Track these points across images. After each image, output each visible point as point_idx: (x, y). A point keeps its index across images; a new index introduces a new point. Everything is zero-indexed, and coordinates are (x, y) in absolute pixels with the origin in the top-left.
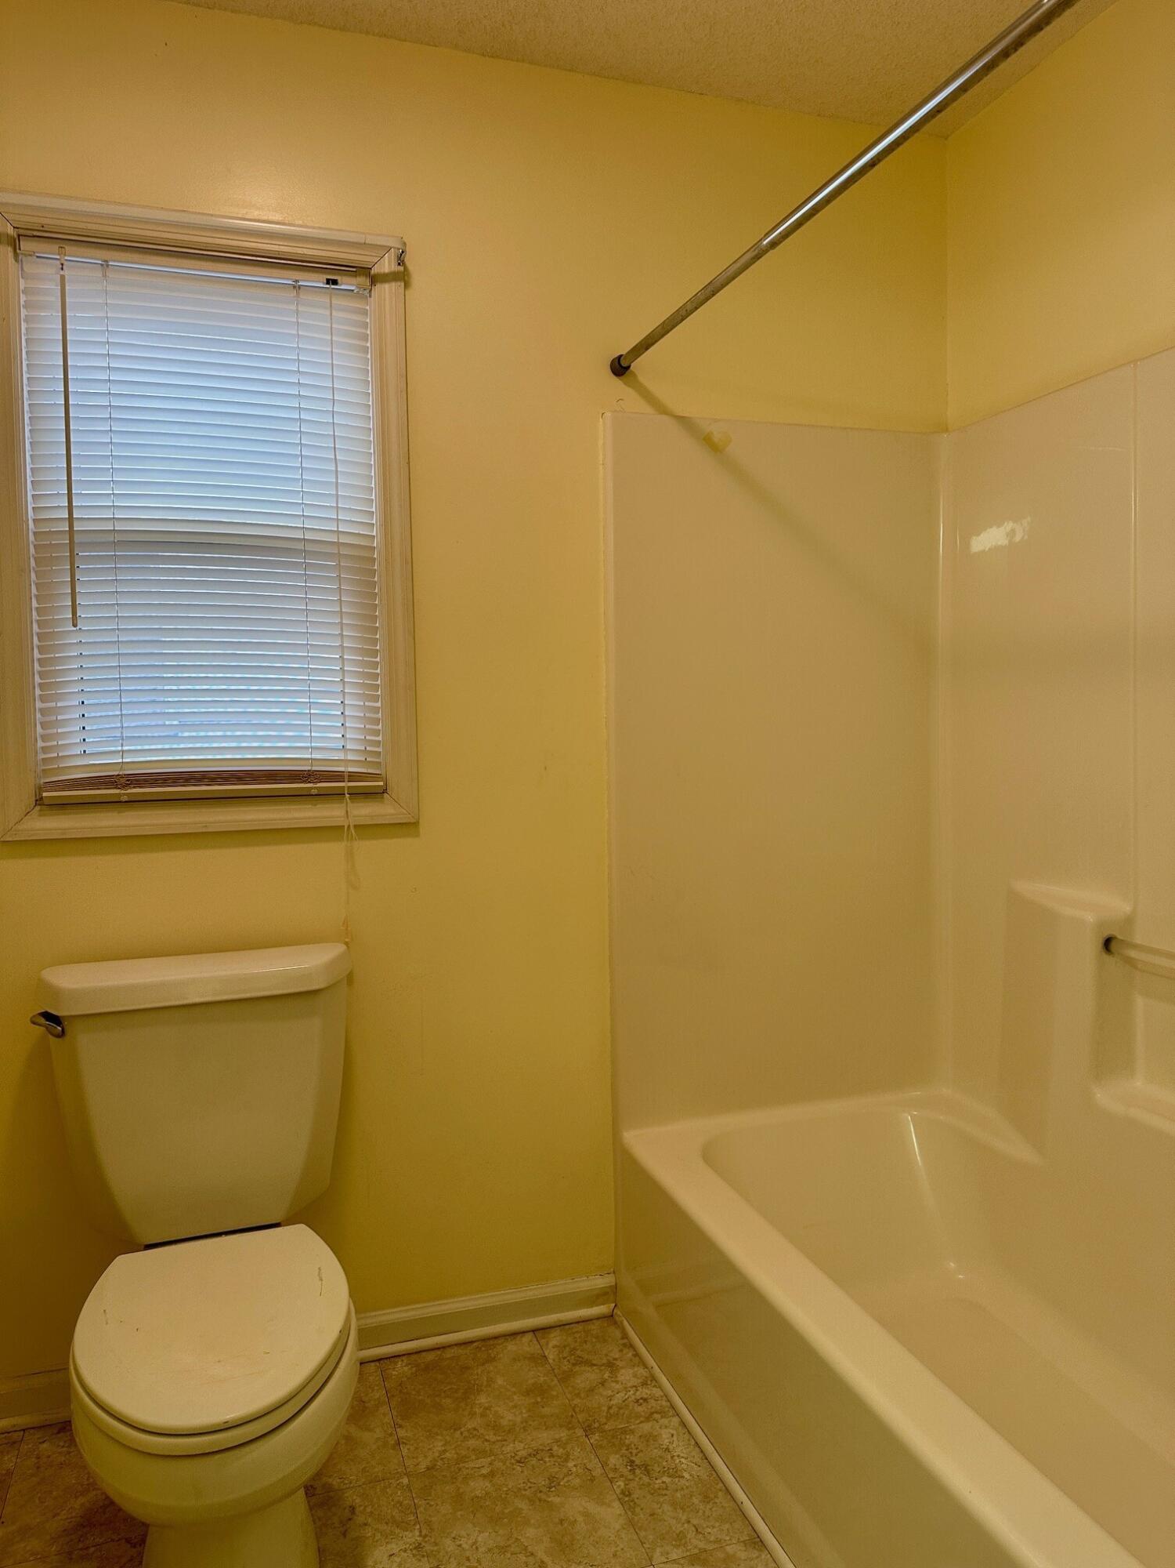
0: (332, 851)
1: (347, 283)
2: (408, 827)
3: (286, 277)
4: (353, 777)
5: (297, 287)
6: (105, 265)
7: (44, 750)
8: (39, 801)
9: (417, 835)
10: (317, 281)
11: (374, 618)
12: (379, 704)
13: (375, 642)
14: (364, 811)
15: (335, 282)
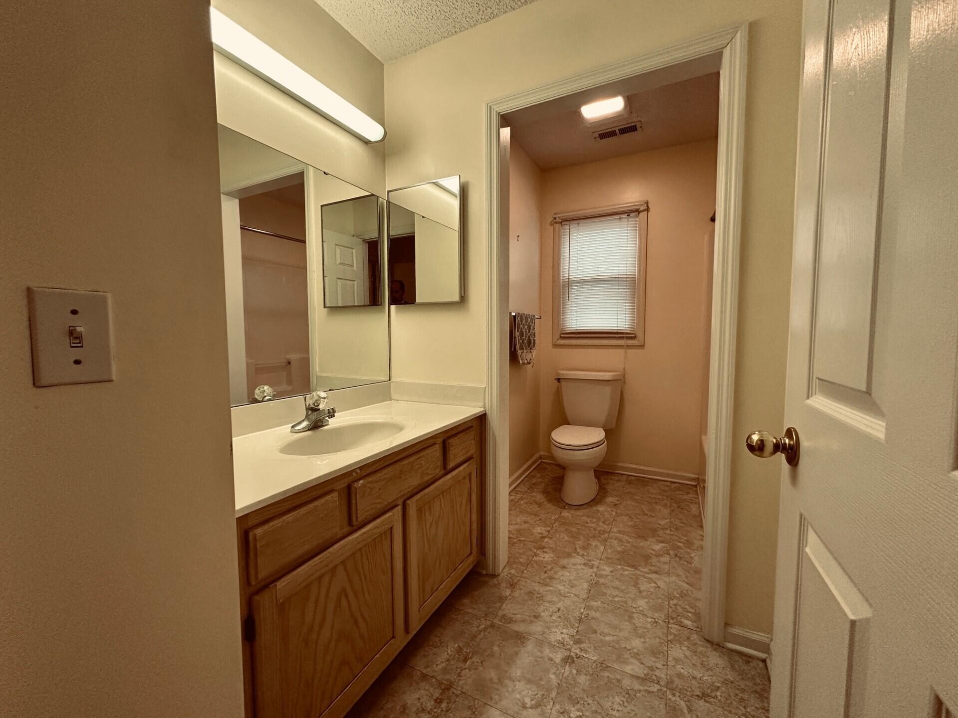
0: (621, 351)
1: (633, 215)
2: (642, 346)
3: (617, 217)
4: (627, 333)
5: (620, 218)
6: (578, 223)
7: (562, 324)
8: (561, 337)
9: (644, 349)
10: (625, 215)
11: (635, 298)
12: (635, 316)
13: (635, 306)
14: (630, 342)
15: (629, 215)
